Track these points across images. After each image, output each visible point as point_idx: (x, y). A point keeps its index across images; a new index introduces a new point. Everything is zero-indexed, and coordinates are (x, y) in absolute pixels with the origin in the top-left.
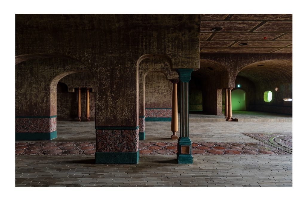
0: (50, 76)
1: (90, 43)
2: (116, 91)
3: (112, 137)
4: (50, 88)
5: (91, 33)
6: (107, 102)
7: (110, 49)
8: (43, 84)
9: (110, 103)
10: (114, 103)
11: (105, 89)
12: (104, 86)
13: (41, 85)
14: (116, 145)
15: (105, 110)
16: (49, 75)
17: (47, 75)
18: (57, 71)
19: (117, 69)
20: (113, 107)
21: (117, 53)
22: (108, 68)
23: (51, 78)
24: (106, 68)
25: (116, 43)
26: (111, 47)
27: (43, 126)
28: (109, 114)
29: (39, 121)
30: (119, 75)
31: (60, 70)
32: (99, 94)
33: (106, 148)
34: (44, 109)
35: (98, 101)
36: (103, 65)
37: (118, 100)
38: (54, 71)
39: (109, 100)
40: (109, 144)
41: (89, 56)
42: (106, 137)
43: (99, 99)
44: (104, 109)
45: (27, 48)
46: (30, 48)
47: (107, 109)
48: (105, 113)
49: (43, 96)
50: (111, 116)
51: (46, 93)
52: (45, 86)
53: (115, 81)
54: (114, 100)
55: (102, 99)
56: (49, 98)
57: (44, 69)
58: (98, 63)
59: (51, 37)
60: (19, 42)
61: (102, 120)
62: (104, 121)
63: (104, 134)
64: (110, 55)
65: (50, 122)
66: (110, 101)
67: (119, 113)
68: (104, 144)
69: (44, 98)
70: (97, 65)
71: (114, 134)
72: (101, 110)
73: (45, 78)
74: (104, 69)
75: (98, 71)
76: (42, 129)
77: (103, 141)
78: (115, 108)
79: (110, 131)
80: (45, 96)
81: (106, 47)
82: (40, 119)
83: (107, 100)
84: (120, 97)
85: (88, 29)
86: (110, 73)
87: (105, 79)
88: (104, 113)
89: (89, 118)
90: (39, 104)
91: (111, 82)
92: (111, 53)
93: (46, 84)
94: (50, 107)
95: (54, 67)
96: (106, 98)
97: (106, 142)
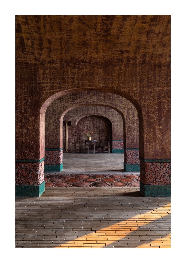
0: (61, 110)
1: (139, 77)
2: (164, 123)
3: (161, 170)
4: (60, 121)
5: (140, 67)
6: (155, 135)
7: (157, 82)
8: (54, 117)
9: (158, 135)
10: (162, 136)
11: (153, 122)
12: (152, 118)
13: (51, 118)
14: (165, 178)
15: (154, 143)
16: (59, 109)
17: (57, 109)
18: (67, 105)
19: (165, 102)
20: (162, 140)
21: (164, 86)
22: (156, 101)
23: (61, 111)
24: (154, 101)
25: (164, 77)
26: (159, 81)
27: (53, 159)
28: (157, 146)
29: (49, 153)
30: (166, 108)
31: (70, 104)
32: (147, 127)
33: (155, 181)
34: (54, 142)
35: (146, 133)
36: (151, 98)
37: (166, 132)
38: (64, 105)
39: (158, 132)
40: (157, 177)
41: (137, 89)
42: (154, 170)
43: (147, 132)
44: (152, 142)
45: (78, 82)
46: (80, 82)
47: (155, 141)
48: (154, 145)
49: (53, 129)
50: (159, 148)
51: (57, 126)
52: (56, 119)
53: (163, 114)
54: (162, 133)
55: (150, 132)
56: (59, 131)
57: (54, 103)
58: (146, 96)
59: (101, 72)
60: (70, 76)
61: (150, 153)
62: (153, 154)
63: (153, 167)
64: (157, 89)
65: (60, 154)
66: (158, 134)
67: (167, 146)
68: (153, 177)
69: (54, 131)
70: (146, 99)
71: (162, 167)
72: (150, 143)
73: (55, 111)
74: (152, 102)
75: (146, 104)
76: (52, 161)
77: (152, 174)
78: (163, 141)
79: (158, 164)
80: (55, 129)
81: (154, 80)
82: (51, 151)
83: (156, 133)
84: (168, 130)
85: (138, 63)
86: (157, 106)
87: (153, 112)
88: (152, 145)
89: (68, 150)
90: (49, 137)
91: (159, 115)
92: (158, 87)
93: (57, 117)
94: (60, 140)
95: (64, 101)
96: (154, 131)
97: (155, 174)
